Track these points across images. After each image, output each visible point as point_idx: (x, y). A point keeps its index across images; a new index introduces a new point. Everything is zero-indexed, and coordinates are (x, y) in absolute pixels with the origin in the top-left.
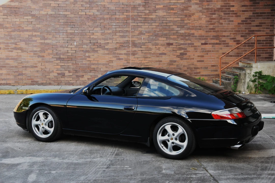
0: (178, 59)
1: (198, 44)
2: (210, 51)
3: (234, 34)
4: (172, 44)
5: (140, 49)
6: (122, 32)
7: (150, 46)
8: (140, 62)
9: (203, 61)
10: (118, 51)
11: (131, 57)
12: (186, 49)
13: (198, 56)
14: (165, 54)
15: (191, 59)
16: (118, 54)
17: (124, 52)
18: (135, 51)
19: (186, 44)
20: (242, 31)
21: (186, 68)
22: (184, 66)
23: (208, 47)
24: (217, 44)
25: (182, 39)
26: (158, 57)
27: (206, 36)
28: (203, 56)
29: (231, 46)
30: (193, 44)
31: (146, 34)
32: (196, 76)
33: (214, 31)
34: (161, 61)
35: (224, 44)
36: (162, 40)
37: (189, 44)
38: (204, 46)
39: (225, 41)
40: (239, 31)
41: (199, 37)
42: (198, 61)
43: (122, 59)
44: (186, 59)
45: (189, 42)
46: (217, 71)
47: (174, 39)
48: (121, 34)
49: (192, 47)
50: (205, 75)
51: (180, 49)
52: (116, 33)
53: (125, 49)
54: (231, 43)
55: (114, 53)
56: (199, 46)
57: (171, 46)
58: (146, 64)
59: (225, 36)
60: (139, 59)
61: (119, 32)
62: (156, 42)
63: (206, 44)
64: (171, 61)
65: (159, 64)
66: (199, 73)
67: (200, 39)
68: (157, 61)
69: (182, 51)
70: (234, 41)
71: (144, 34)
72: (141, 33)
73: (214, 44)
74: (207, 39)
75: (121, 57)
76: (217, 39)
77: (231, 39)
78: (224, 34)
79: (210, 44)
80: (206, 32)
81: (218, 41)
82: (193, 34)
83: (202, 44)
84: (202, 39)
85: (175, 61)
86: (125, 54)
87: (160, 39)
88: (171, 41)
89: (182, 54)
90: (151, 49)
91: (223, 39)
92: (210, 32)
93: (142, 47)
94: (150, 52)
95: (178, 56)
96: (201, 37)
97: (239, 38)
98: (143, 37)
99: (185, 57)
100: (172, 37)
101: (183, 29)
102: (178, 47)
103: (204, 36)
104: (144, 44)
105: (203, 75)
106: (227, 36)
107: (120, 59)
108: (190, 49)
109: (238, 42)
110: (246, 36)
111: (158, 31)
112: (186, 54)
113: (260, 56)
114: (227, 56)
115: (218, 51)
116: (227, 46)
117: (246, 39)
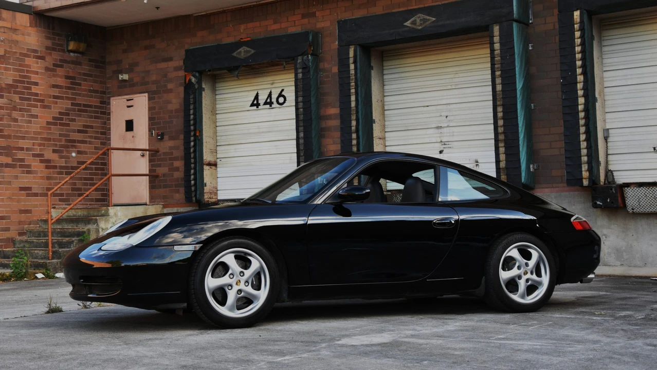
3: (40, 145)
20: (54, 140)
24: (7, 165)
29: (35, 172)
35: (21, 166)
39: (23, 160)
40: (49, 140)
46: (7, 229)
54: (36, 165)
59: (22, 149)
70: (41, 161)
76: (7, 155)
77: (34, 155)
78: (22, 143)
81: (8, 160)
91: (20, 154)
97: (49, 155)
106: (28, 149)
109: (49, 165)
110: (62, 151)
114: (28, 195)
115: (9, 183)
116: (28, 172)
117: (61, 157)
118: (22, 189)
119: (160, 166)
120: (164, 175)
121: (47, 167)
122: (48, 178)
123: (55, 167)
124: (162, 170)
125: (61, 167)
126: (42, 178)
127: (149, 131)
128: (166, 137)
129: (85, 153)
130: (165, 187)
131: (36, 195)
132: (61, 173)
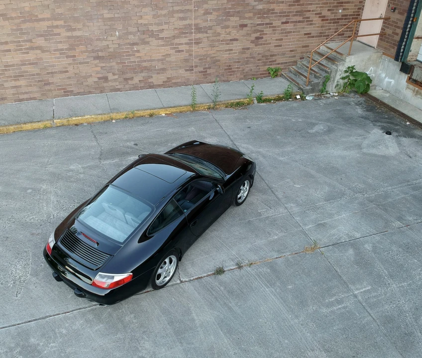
0: (252, 45)
1: (277, 23)
2: (291, 32)
3: (320, 7)
4: (246, 26)
5: (205, 35)
6: (182, 11)
7: (219, 29)
8: (206, 53)
9: (281, 46)
10: (177, 41)
11: (194, 48)
12: (263, 31)
13: (276, 40)
14: (236, 40)
15: (268, 44)
16: (177, 44)
17: (184, 40)
18: (200, 39)
19: (263, 24)
20: (330, 3)
21: (260, 57)
22: (259, 54)
23: (289, 27)
24: (299, 22)
25: (258, 18)
26: (228, 44)
27: (288, 12)
28: (282, 39)
29: (315, 24)
30: (272, 24)
31: (214, 13)
32: (271, 65)
33: (298, 5)
34: (232, 50)
35: (307, 21)
36: (235, 21)
37: (267, 24)
38: (285, 26)
39: (309, 18)
40: (327, 3)
41: (280, 13)
42: (275, 46)
43: (182, 51)
44: (261, 44)
45: (267, 21)
46: (295, 56)
47: (250, 18)
48: (181, 15)
49: (270, 27)
50: (282, 64)
51: (256, 31)
52: (174, 15)
53: (186, 37)
54: (317, 20)
55: (172, 44)
56: (278, 27)
57: (244, 28)
58: (213, 55)
59: (310, 11)
60: (205, 49)
61: (178, 12)
62: (227, 23)
63: (287, 23)
64: (243, 49)
65: (229, 54)
66: (275, 61)
67: (281, 16)
68: (226, 51)
69: (258, 35)
70: (320, 17)
71: (211, 13)
72: (207, 12)
73: (296, 22)
74: (289, 16)
75: (181, 48)
76: (300, 15)
77: (316, 14)
78: (310, 8)
79: (292, 22)
80: (290, 5)
81: (301, 19)
82: (273, 10)
83: (283, 23)
84: (284, 16)
85: (248, 49)
86: (186, 44)
87: (232, 18)
88: (245, 22)
89: (257, 38)
90: (219, 34)
91: (307, 14)
92: (294, 5)
93: (209, 31)
94: (218, 38)
95: (252, 42)
96: (282, 14)
97: (325, 13)
98: (209, 17)
99: (261, 41)
100: (247, 15)
101: (262, 2)
102: (253, 28)
103: (285, 12)
104: (210, 28)
105: (279, 64)
106: (313, 11)
107: (179, 51)
108: (268, 31)
109: (324, 19)
110: (333, 10)
111: (230, 8)
112: (262, 38)
113: (343, 34)
114: (308, 37)
115: (299, 31)
116: (311, 24)
117: (332, 13)
118: (305, 34)
119: (388, 28)
120: (389, 35)
121: (322, 20)
122: (322, 27)
123: (327, 20)
124: (389, 31)
125: (331, 19)
126: (318, 27)
127: (388, 3)
128: (397, 11)
129: (348, 9)
130: (387, 42)
131: (313, 37)
132: (330, 23)
